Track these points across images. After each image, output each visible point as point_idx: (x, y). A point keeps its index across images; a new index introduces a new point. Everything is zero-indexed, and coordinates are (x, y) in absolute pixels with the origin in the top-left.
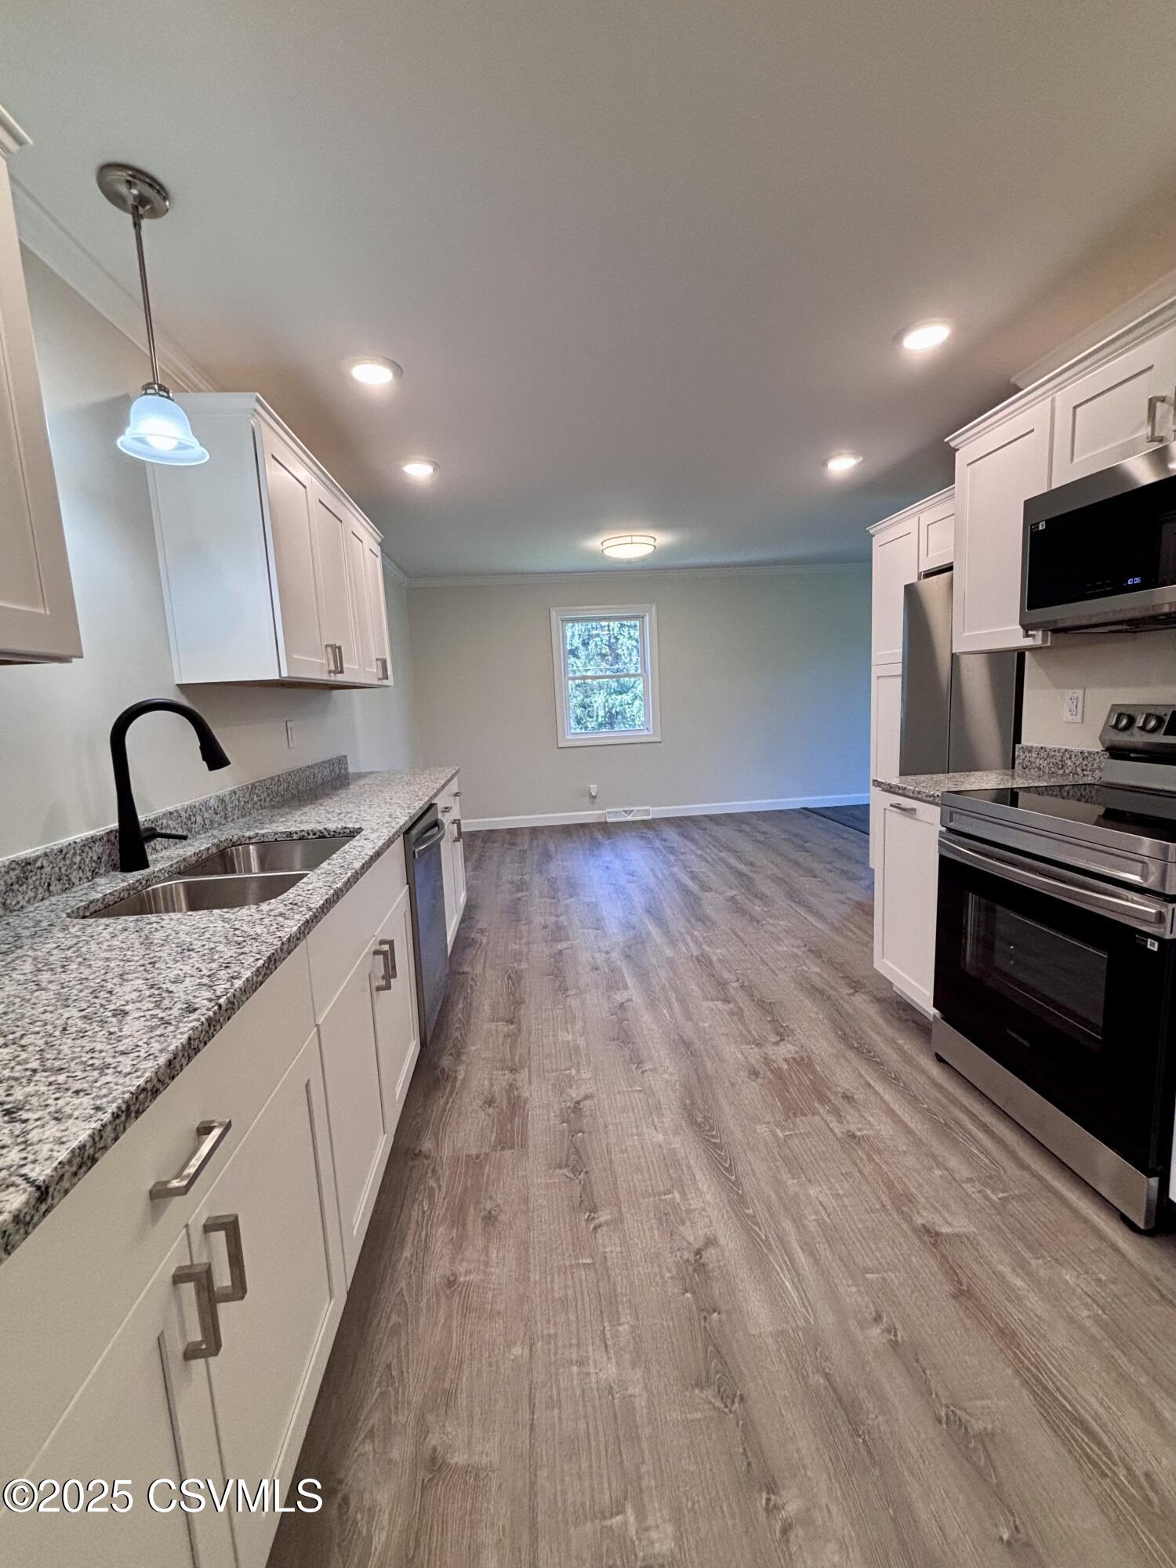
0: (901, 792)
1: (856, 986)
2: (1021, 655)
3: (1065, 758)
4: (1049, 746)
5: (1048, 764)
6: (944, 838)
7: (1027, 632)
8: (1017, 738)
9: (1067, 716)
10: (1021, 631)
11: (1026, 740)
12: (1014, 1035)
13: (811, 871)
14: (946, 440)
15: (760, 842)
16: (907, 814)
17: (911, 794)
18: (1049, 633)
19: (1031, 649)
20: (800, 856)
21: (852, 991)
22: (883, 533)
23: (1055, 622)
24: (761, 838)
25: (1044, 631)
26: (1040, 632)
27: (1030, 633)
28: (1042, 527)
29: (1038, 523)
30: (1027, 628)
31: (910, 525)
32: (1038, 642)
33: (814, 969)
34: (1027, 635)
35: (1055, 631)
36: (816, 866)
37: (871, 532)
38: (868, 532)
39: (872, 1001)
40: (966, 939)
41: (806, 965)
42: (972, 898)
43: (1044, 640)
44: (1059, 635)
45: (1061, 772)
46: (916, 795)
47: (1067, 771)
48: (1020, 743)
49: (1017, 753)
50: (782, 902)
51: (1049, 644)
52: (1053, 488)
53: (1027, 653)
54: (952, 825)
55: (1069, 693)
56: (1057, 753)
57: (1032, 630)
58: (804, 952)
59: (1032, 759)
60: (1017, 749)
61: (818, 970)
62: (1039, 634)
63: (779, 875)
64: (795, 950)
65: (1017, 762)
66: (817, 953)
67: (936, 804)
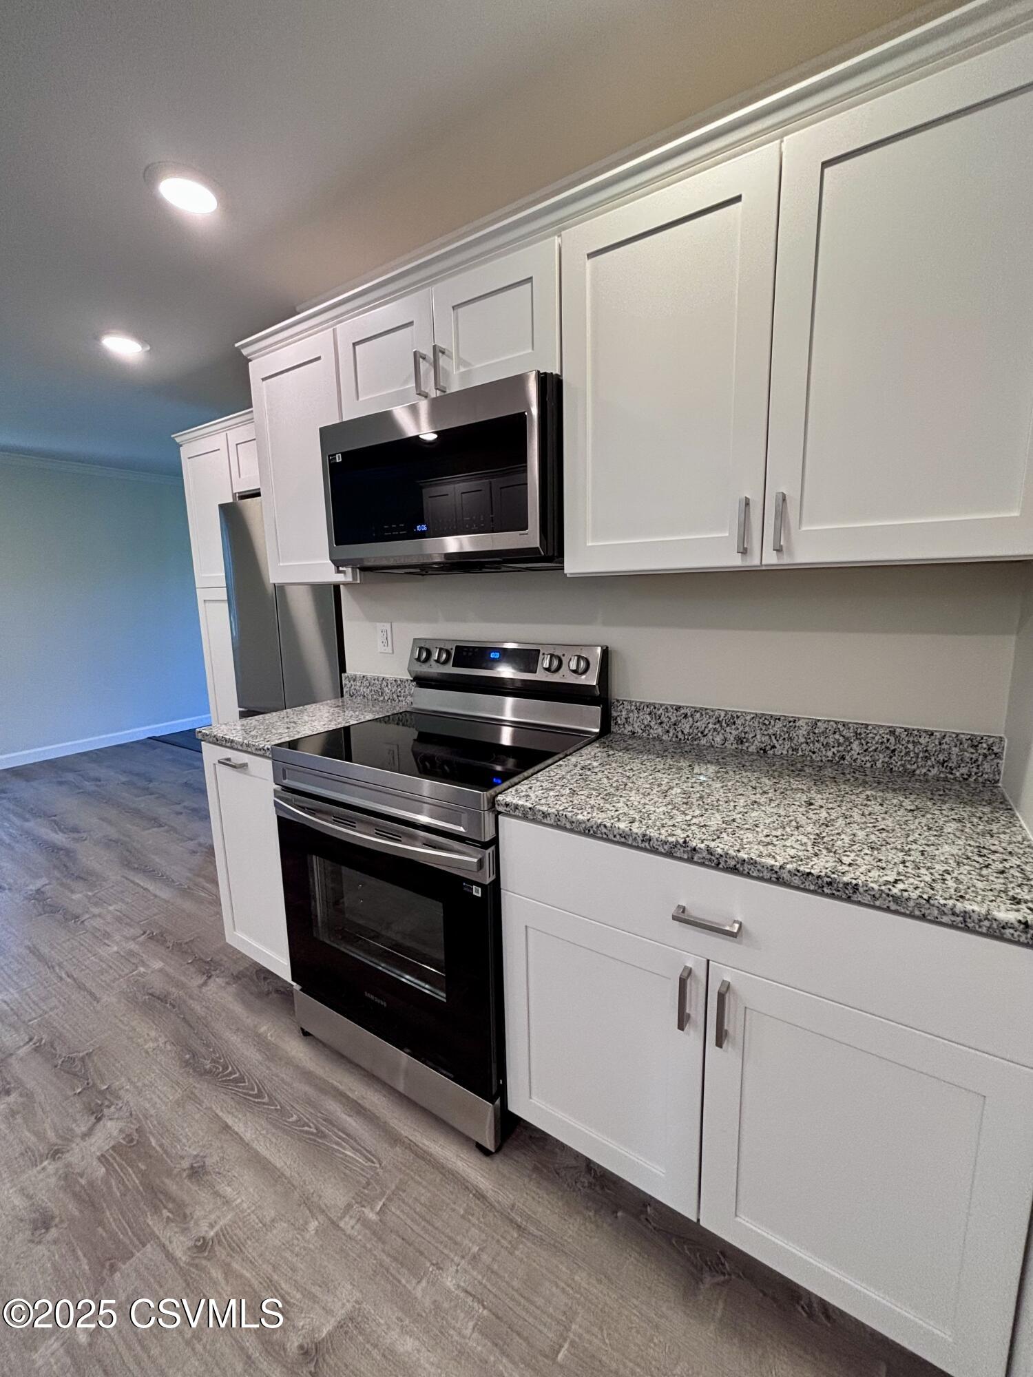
0: (229, 744)
1: (207, 968)
2: (337, 588)
3: (383, 686)
4: (369, 674)
5: (371, 691)
6: (278, 798)
7: (338, 568)
8: (343, 669)
9: (381, 648)
10: (333, 566)
11: (351, 669)
12: (372, 997)
13: (155, 819)
14: (237, 345)
15: (90, 794)
16: (239, 770)
17: (240, 748)
18: (358, 570)
19: (345, 584)
20: (143, 803)
21: (205, 977)
22: (191, 444)
23: (362, 560)
24: (89, 786)
25: (352, 568)
26: (350, 569)
27: (341, 569)
28: (338, 459)
29: (335, 455)
30: (338, 564)
31: (218, 441)
32: (349, 579)
33: (156, 965)
34: (338, 572)
35: (364, 569)
36: (162, 811)
37: (178, 440)
38: (173, 439)
39: (228, 983)
40: (315, 901)
41: (144, 964)
42: (316, 861)
43: (354, 577)
44: (366, 573)
45: (381, 698)
46: (245, 748)
47: (386, 698)
48: (345, 672)
49: (344, 682)
50: (114, 874)
51: (358, 582)
52: (344, 420)
53: (341, 586)
54: (287, 782)
55: (380, 626)
56: (376, 682)
57: (342, 566)
58: (142, 944)
59: (357, 688)
60: (343, 679)
61: (158, 965)
62: (349, 570)
63: (115, 836)
64: (132, 946)
65: (345, 690)
66: (157, 938)
67: (268, 757)
